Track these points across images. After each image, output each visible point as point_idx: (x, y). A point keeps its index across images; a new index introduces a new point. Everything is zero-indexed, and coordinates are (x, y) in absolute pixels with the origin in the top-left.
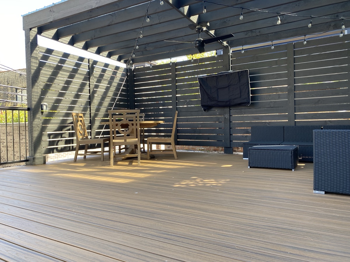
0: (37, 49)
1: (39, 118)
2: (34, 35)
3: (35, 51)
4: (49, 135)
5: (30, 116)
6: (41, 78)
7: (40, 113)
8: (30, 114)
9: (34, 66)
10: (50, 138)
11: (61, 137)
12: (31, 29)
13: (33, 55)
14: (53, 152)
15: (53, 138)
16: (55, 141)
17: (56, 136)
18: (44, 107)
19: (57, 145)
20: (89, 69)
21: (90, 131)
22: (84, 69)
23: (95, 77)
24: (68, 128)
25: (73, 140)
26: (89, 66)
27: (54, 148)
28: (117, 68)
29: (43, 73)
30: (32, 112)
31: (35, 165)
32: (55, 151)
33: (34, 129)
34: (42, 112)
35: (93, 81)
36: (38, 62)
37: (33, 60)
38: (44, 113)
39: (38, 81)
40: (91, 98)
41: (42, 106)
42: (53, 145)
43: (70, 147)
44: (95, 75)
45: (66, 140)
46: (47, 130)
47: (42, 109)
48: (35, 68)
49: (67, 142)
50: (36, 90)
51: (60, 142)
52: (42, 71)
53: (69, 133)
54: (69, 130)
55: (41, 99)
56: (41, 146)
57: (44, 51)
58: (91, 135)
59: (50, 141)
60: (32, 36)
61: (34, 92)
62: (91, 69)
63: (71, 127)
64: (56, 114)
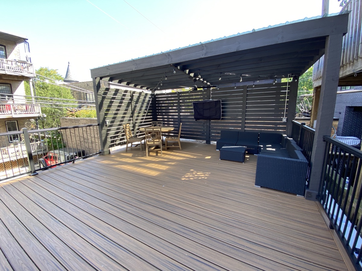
0: (100, 89)
1: (105, 129)
2: (98, 81)
3: (99, 91)
4: (111, 138)
5: (100, 129)
6: (104, 106)
7: (105, 126)
8: (100, 127)
9: (100, 100)
10: (111, 139)
11: (118, 137)
12: (96, 78)
13: (98, 93)
14: (114, 146)
15: (113, 139)
16: (114, 140)
17: (114, 137)
18: (107, 123)
19: (116, 142)
20: (131, 97)
21: (133, 132)
22: (128, 97)
23: (134, 101)
24: (121, 132)
25: (124, 138)
26: (130, 95)
27: (114, 144)
28: (146, 94)
29: (104, 103)
30: (100, 126)
31: (104, 155)
32: (115, 145)
33: (103, 136)
34: (106, 125)
35: (133, 104)
36: (101, 97)
37: (99, 97)
38: (107, 126)
39: (102, 108)
40: (133, 113)
41: (106, 122)
42: (114, 143)
43: (123, 142)
44: (134, 100)
45: (120, 139)
46: (109, 135)
47: (106, 124)
48: (100, 101)
49: (121, 140)
50: (102, 114)
51: (117, 140)
52: (104, 102)
53: (122, 135)
54: (122, 133)
55: (105, 118)
56: (107, 144)
57: (104, 90)
58: (134, 134)
59: (111, 141)
60: (97, 82)
61: (101, 115)
62: (132, 96)
63: (123, 132)
64: (113, 125)
